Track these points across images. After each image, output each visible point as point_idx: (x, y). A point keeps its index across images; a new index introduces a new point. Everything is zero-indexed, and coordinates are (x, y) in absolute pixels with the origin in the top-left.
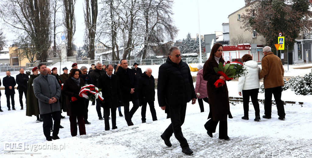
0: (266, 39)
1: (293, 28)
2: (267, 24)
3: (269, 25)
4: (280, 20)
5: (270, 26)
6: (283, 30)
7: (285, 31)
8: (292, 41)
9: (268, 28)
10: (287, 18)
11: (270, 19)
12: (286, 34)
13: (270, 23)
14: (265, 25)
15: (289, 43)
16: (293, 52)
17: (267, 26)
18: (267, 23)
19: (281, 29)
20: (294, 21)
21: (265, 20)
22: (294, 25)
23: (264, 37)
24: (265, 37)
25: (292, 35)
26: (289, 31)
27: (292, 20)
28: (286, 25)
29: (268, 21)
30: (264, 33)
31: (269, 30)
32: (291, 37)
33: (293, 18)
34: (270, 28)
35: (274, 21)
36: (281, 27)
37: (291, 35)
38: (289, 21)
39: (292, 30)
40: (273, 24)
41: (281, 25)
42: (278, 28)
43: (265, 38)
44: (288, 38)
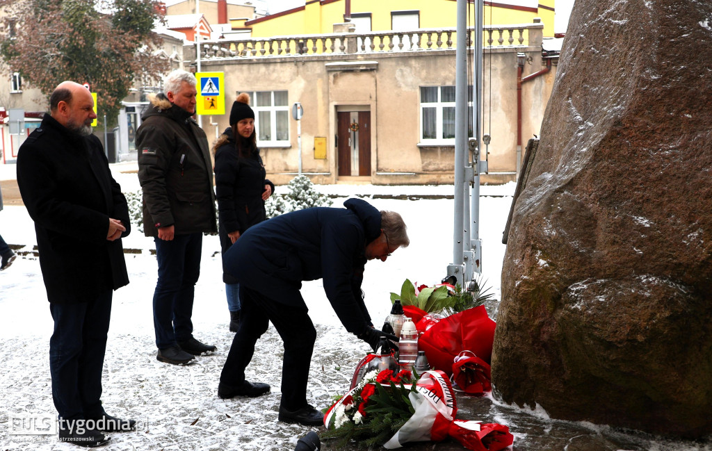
0: (48, 98)
1: (117, 73)
2: (51, 60)
3: (54, 61)
4: (83, 51)
5: (58, 64)
6: (91, 77)
7: (96, 80)
8: (113, 104)
9: (53, 71)
10: (102, 46)
11: (58, 47)
12: (99, 86)
13: (58, 56)
14: (45, 62)
15: (106, 111)
16: (117, 132)
17: (49, 64)
18: (49, 58)
19: (86, 74)
20: (119, 55)
21: (45, 48)
22: (119, 65)
23: (43, 91)
24: (44, 93)
25: (115, 91)
26: (106, 81)
27: (113, 54)
28: (100, 65)
29: (51, 52)
30: (43, 81)
31: (55, 75)
32: (112, 95)
33: (116, 49)
34: (57, 70)
35: (69, 54)
36: (86, 69)
37: (111, 90)
38: (105, 55)
39: (113, 78)
40: (65, 59)
41: (86, 63)
42: (79, 71)
43: (45, 96)
44: (105, 97)
